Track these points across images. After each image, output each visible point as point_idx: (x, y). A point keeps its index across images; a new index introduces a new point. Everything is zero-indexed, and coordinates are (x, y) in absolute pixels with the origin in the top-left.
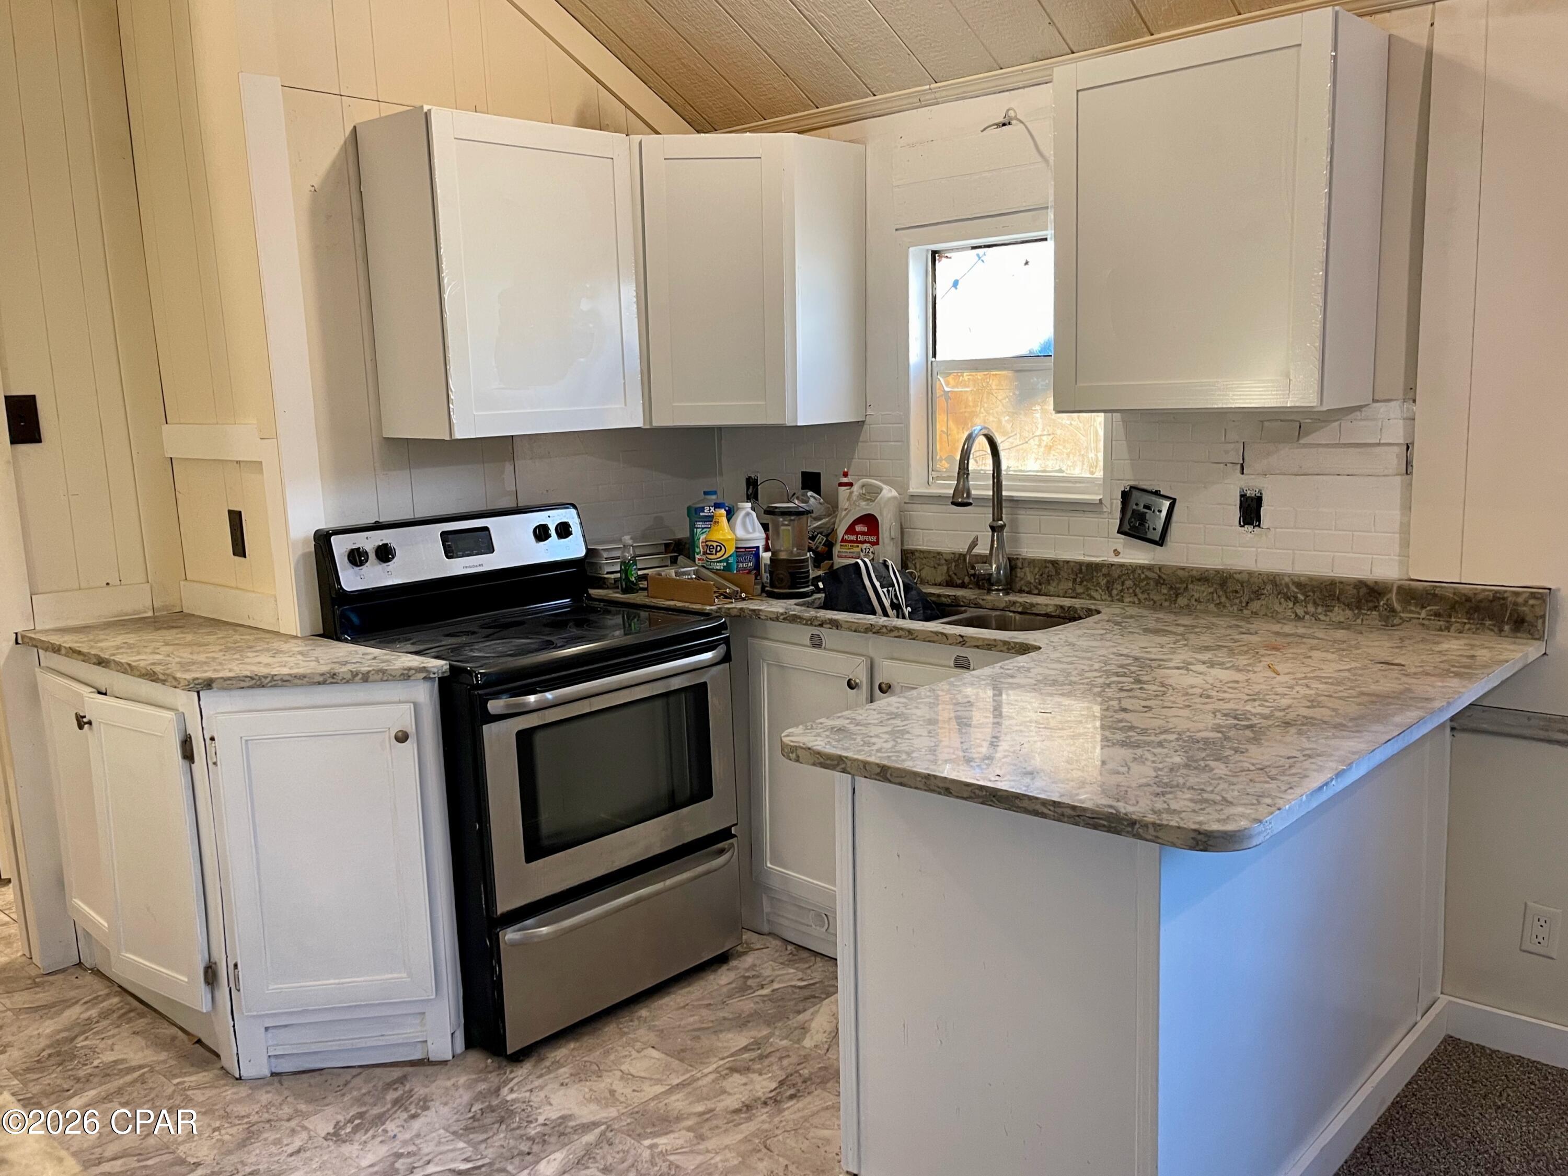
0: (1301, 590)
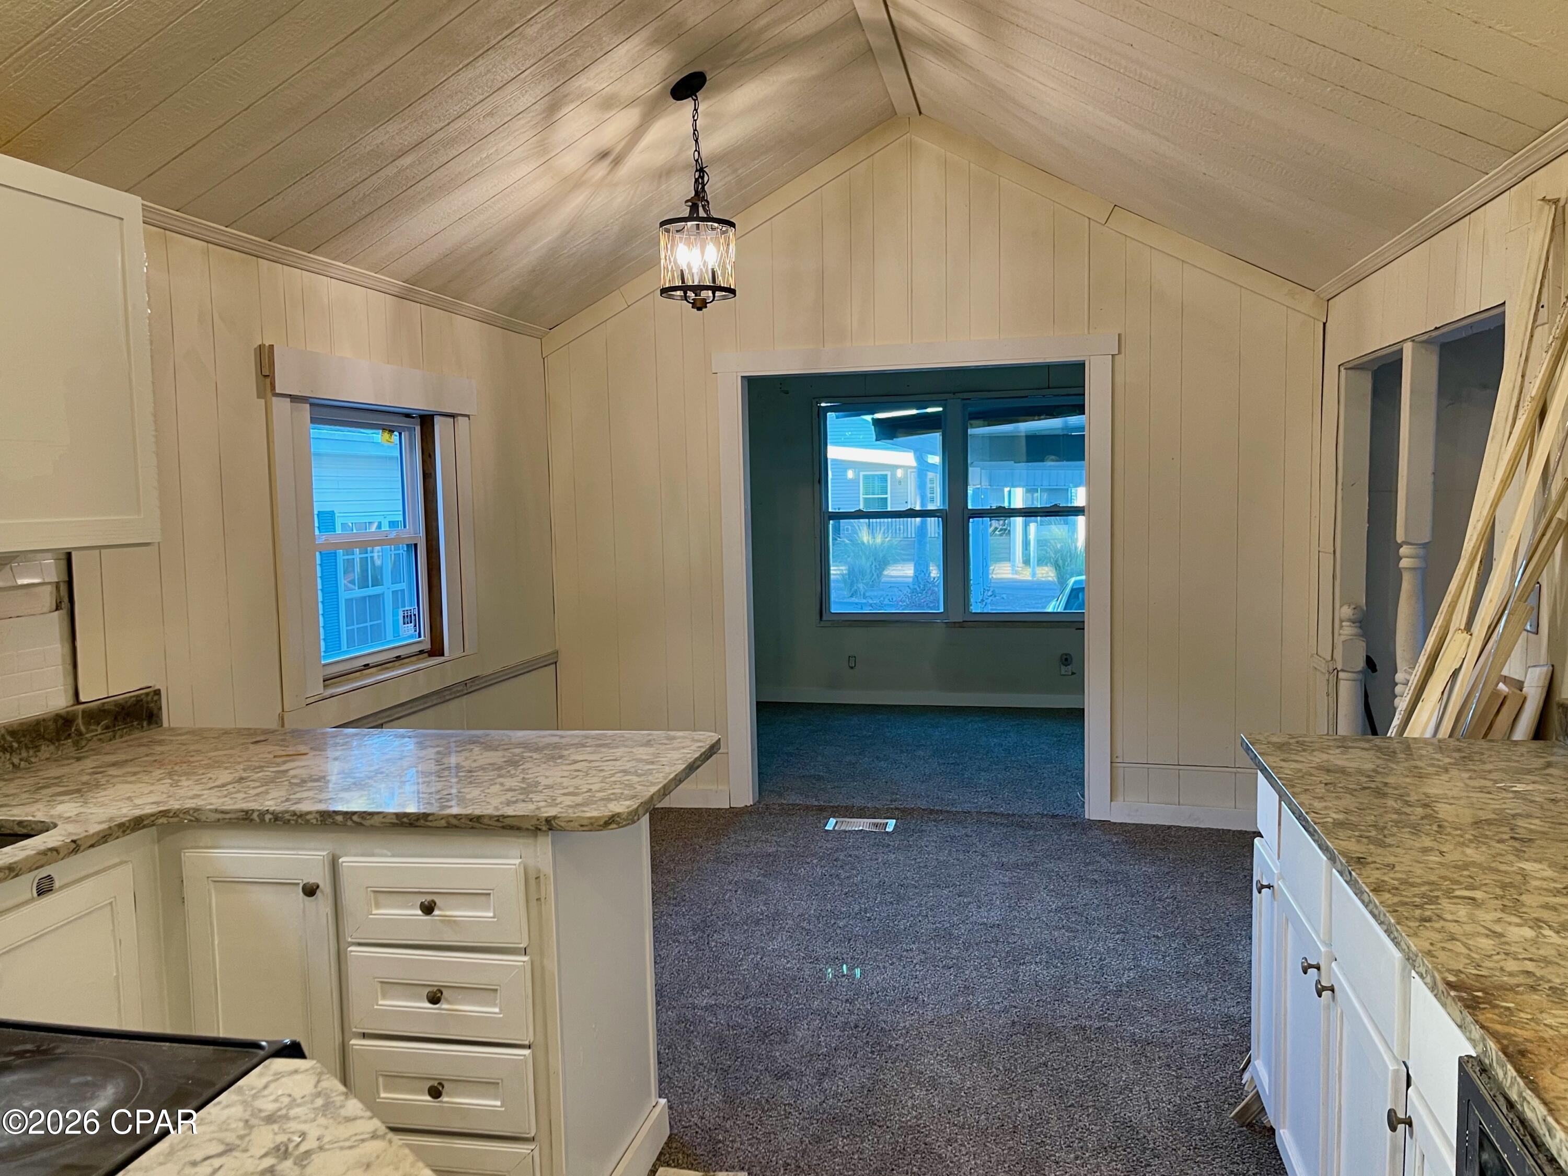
0: (15, 738)
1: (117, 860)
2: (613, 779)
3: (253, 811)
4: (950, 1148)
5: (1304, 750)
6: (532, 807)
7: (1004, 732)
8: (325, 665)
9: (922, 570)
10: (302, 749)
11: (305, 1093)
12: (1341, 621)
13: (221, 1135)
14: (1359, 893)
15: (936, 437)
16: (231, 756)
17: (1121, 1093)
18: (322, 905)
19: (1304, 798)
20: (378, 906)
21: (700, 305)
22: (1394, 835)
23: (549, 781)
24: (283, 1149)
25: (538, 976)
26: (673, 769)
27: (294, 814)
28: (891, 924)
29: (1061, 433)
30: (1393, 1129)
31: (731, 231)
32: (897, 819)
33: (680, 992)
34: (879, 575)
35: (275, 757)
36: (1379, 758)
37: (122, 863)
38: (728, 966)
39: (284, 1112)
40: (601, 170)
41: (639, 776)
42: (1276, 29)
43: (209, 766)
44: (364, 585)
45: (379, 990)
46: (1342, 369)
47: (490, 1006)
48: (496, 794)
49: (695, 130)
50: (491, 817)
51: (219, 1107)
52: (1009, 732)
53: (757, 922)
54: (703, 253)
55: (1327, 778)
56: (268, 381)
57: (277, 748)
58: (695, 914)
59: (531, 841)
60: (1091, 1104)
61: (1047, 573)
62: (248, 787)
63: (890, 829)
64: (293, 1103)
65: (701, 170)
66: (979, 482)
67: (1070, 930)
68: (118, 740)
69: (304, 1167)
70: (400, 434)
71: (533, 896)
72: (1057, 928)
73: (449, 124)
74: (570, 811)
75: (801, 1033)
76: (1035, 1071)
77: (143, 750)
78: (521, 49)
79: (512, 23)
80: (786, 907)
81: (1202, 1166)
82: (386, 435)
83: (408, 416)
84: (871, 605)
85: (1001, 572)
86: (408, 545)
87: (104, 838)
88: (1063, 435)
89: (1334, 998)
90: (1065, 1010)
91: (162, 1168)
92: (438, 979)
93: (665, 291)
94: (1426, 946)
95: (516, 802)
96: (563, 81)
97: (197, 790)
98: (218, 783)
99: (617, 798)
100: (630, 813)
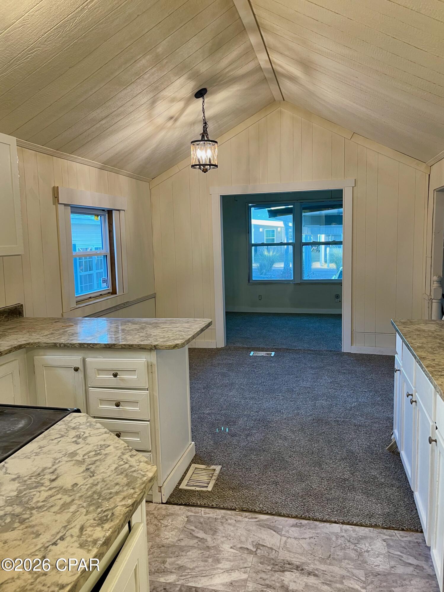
1: (13, 359)
2: (176, 333)
3: (57, 343)
4: (290, 459)
5: (412, 324)
6: (149, 342)
7: (314, 322)
8: (76, 297)
9: (287, 265)
10: (71, 324)
11: (84, 422)
12: (434, 282)
13: (59, 432)
14: (422, 368)
15: (291, 216)
16: (48, 326)
17: (349, 442)
18: (80, 374)
19: (409, 339)
20: (99, 375)
21: (205, 171)
22: (437, 350)
23: (155, 334)
24: (79, 436)
25: (152, 398)
26: (196, 330)
27: (71, 344)
28: (272, 387)
29: (336, 214)
30: (430, 443)
31: (216, 145)
32: (275, 352)
33: (199, 409)
34: (271, 267)
35: (62, 326)
36: (437, 327)
37: (15, 360)
38: (215, 400)
39: (78, 427)
40: (170, 123)
41: (185, 332)
42: (406, 73)
43: (41, 330)
44: (86, 271)
45: (99, 402)
46: (435, 191)
47: (136, 407)
48: (137, 338)
49: (203, 109)
50: (136, 345)
51: (58, 425)
52: (316, 322)
53: (226, 386)
54: (206, 152)
55: (418, 333)
56: (57, 199)
57: (63, 324)
58: (204, 383)
59: (149, 353)
60: (339, 445)
61: (333, 266)
62: (55, 336)
63: (272, 355)
64: (80, 424)
65: (205, 123)
66: (307, 232)
67: (335, 389)
68: (10, 321)
69: (85, 441)
70: (101, 217)
71: (150, 371)
72: (331, 389)
73: (118, 109)
74: (162, 343)
75: (241, 422)
76: (320, 435)
77: (18, 324)
78: (143, 83)
79: (140, 74)
80: (235, 381)
81: (376, 465)
82: (96, 217)
83: (103, 210)
84: (267, 277)
85: (316, 265)
86: (104, 256)
87: (10, 351)
88: (338, 215)
89: (416, 405)
90: (332, 415)
91: (42, 441)
92: (119, 398)
93: (193, 166)
94: (440, 383)
95: (144, 340)
96: (157, 93)
97: (38, 337)
98: (45, 334)
99: (177, 339)
100: (182, 344)
